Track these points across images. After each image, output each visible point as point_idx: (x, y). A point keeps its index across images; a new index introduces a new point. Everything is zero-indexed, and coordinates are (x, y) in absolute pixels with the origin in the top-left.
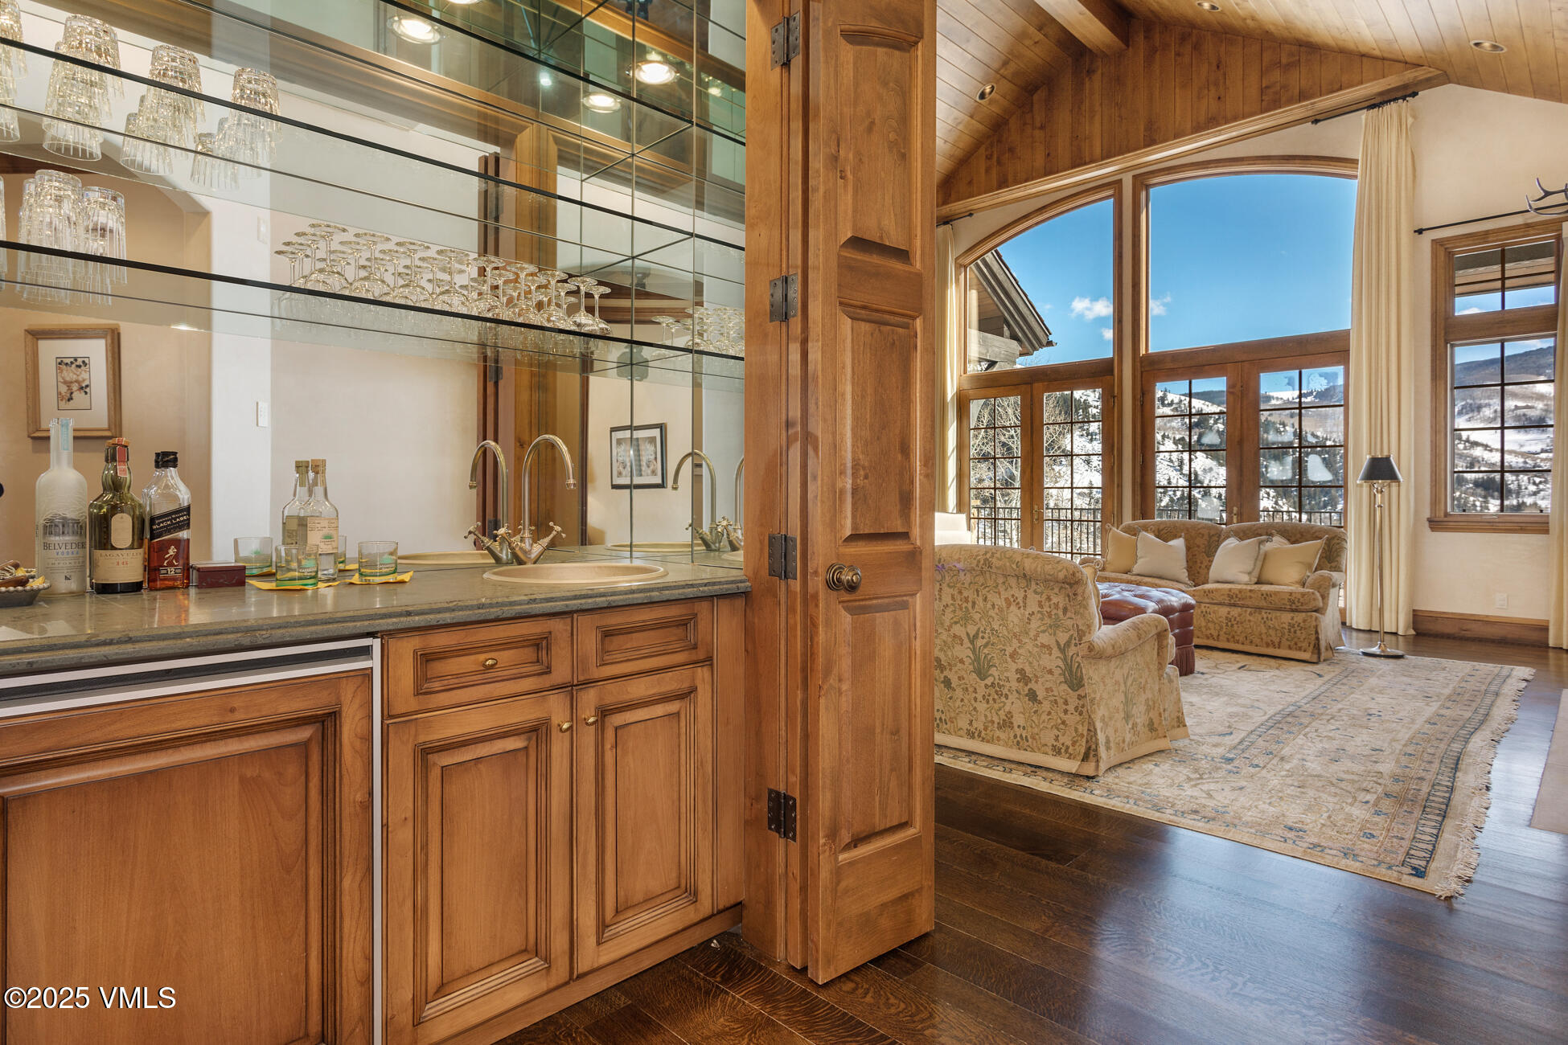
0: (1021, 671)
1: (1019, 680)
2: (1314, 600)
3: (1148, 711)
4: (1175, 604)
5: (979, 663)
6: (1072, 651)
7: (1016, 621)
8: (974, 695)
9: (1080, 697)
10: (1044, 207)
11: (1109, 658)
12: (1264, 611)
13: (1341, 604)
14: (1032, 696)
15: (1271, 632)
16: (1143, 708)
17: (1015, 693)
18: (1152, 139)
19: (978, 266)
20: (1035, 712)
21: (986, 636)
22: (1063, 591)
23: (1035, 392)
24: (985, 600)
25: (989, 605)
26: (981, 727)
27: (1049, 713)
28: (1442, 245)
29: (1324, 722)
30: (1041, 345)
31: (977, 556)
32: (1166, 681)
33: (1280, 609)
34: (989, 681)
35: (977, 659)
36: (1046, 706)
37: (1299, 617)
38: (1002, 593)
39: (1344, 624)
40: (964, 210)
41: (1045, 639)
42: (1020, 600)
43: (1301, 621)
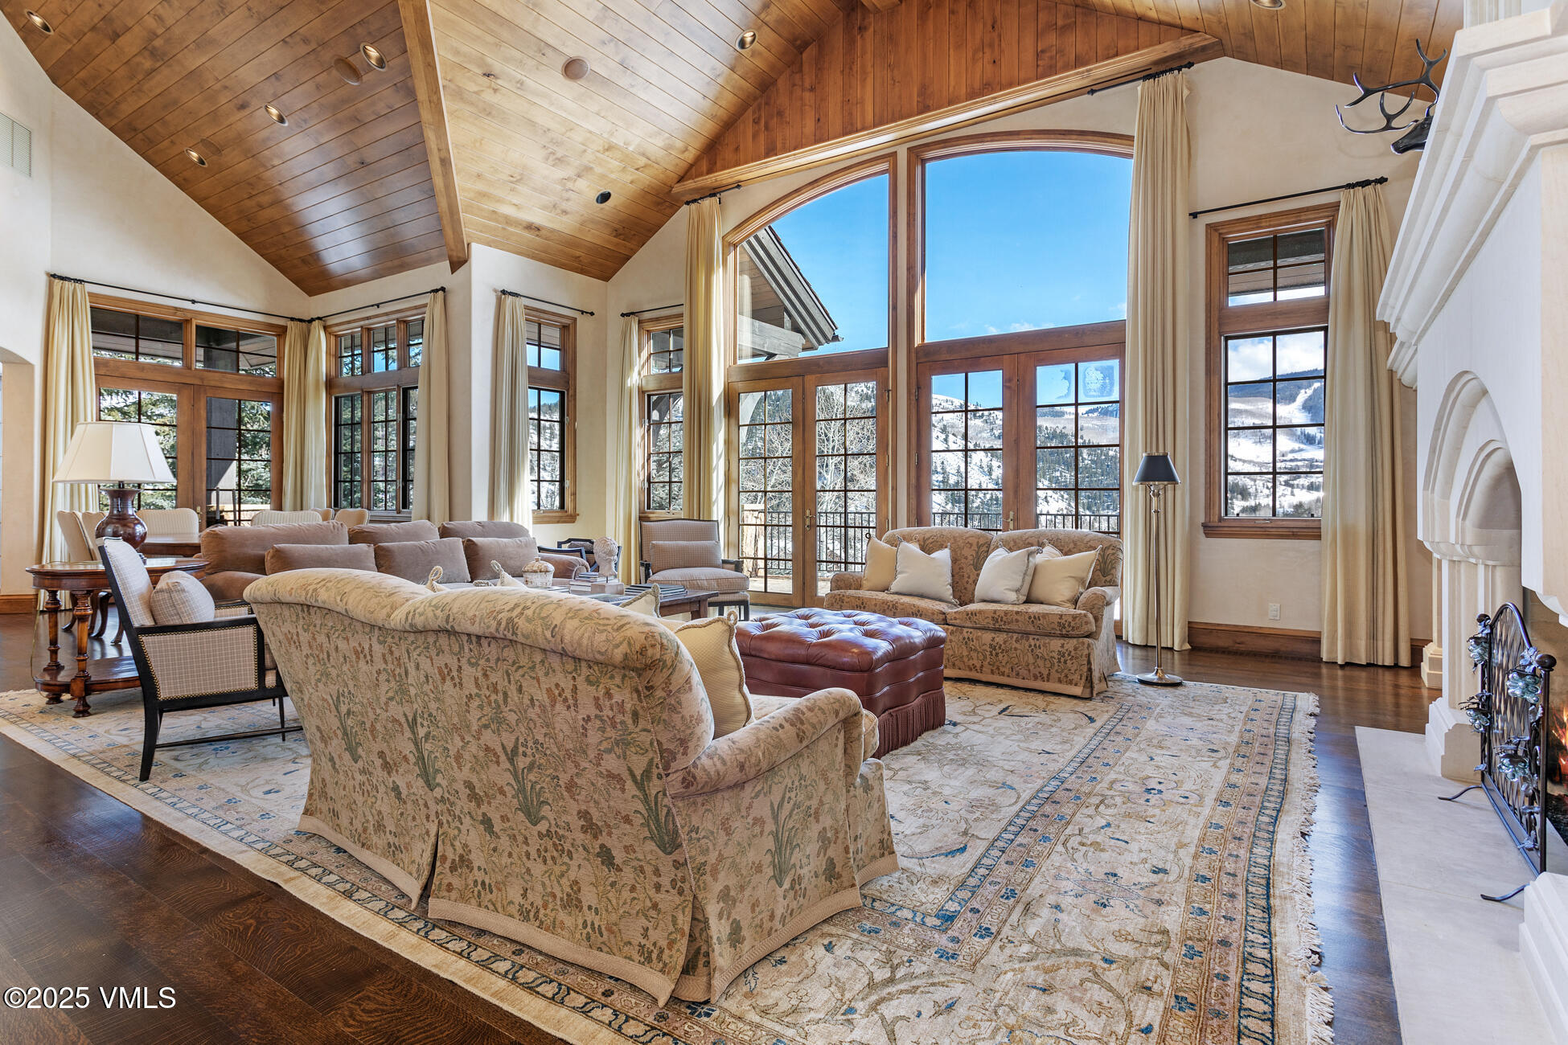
0: (584, 815)
1: (584, 829)
2: (1087, 623)
3: (824, 848)
4: (917, 640)
5: (525, 798)
6: (654, 787)
7: (565, 728)
8: (525, 848)
9: (677, 865)
10: (816, 181)
11: (739, 785)
12: (1031, 637)
13: (1117, 617)
14: (606, 856)
15: (1040, 662)
16: (812, 848)
17: (581, 849)
18: (925, 107)
19: (750, 244)
20: (613, 884)
21: (529, 752)
22: (627, 682)
23: (807, 385)
24: (520, 690)
25: (526, 701)
26: (539, 902)
27: (633, 889)
28: (1216, 230)
29: (1091, 811)
30: (828, 341)
31: (499, 612)
32: (860, 792)
33: (1048, 635)
34: (543, 827)
35: (521, 790)
36: (628, 876)
37: (1071, 644)
38: (542, 679)
39: (1119, 637)
40: (731, 181)
41: (611, 763)
42: (568, 694)
43: (1071, 649)
